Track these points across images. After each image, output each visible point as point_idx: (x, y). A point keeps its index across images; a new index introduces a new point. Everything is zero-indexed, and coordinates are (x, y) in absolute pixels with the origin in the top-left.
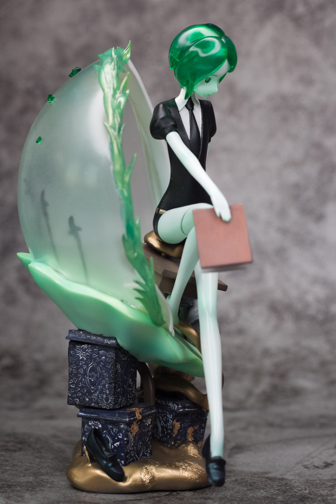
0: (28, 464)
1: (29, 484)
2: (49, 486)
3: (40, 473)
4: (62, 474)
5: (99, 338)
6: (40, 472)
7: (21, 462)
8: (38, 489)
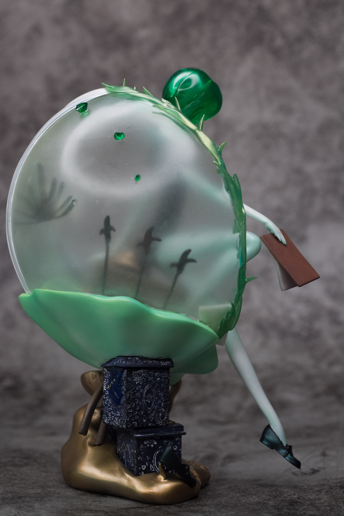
5: (155, 362)
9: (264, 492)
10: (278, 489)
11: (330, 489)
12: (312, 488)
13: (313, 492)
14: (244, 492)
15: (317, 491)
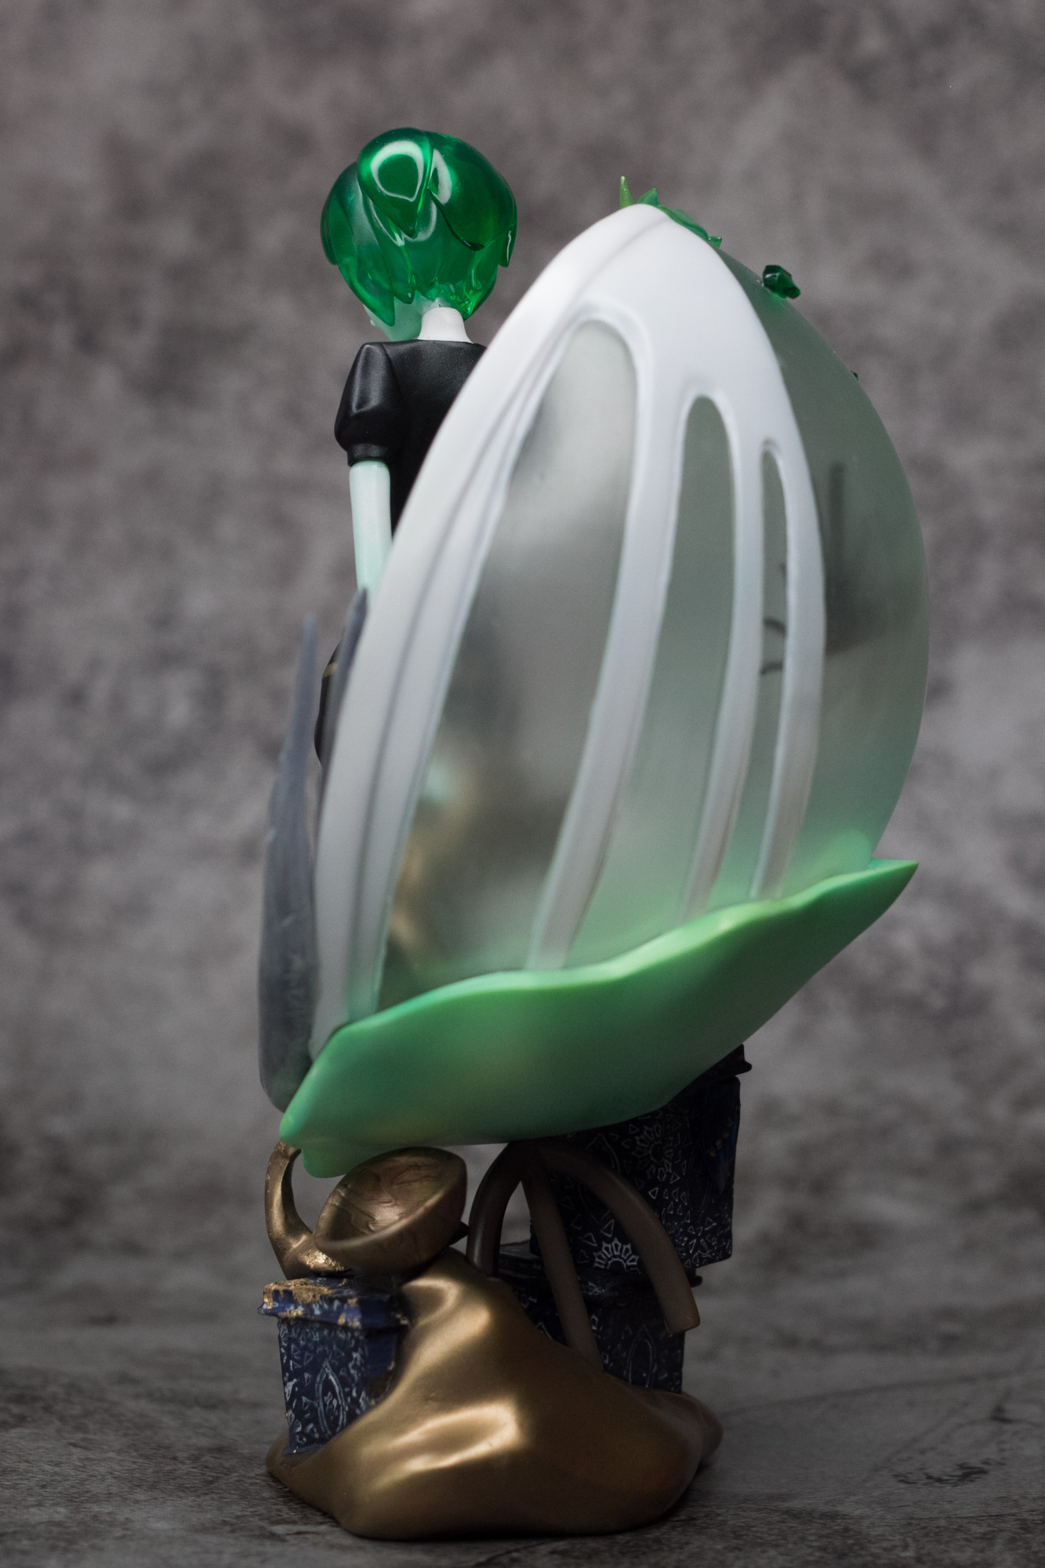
0: (47, 1467)
1: (55, 1529)
2: (118, 1534)
3: (88, 1495)
4: (156, 1499)
6: (87, 1492)
7: (27, 1461)
8: (85, 1544)
9: (803, 1539)
10: (851, 1527)
11: (1022, 1531)
12: (961, 1526)
13: (966, 1540)
14: (738, 1537)
15: (978, 1535)
